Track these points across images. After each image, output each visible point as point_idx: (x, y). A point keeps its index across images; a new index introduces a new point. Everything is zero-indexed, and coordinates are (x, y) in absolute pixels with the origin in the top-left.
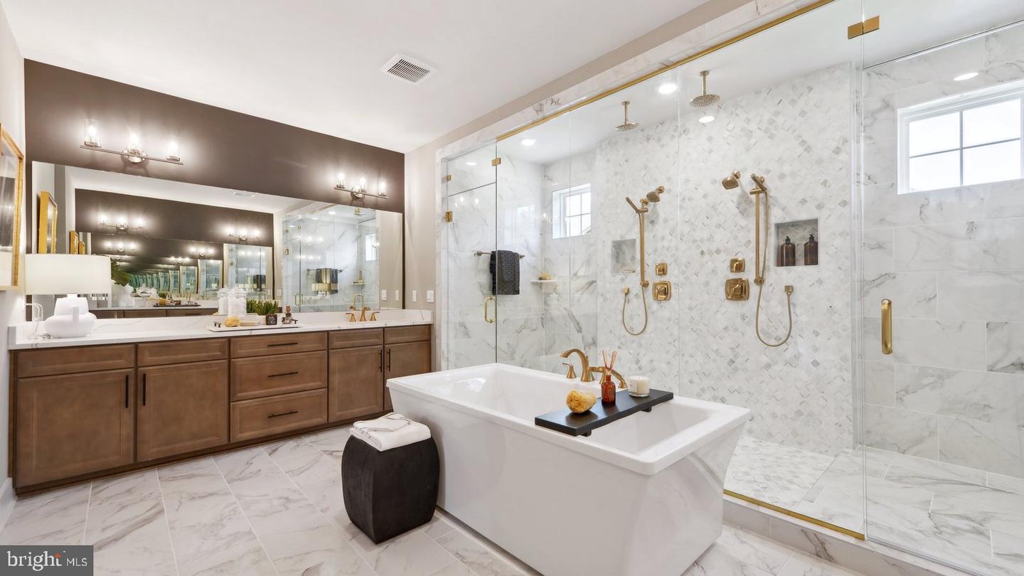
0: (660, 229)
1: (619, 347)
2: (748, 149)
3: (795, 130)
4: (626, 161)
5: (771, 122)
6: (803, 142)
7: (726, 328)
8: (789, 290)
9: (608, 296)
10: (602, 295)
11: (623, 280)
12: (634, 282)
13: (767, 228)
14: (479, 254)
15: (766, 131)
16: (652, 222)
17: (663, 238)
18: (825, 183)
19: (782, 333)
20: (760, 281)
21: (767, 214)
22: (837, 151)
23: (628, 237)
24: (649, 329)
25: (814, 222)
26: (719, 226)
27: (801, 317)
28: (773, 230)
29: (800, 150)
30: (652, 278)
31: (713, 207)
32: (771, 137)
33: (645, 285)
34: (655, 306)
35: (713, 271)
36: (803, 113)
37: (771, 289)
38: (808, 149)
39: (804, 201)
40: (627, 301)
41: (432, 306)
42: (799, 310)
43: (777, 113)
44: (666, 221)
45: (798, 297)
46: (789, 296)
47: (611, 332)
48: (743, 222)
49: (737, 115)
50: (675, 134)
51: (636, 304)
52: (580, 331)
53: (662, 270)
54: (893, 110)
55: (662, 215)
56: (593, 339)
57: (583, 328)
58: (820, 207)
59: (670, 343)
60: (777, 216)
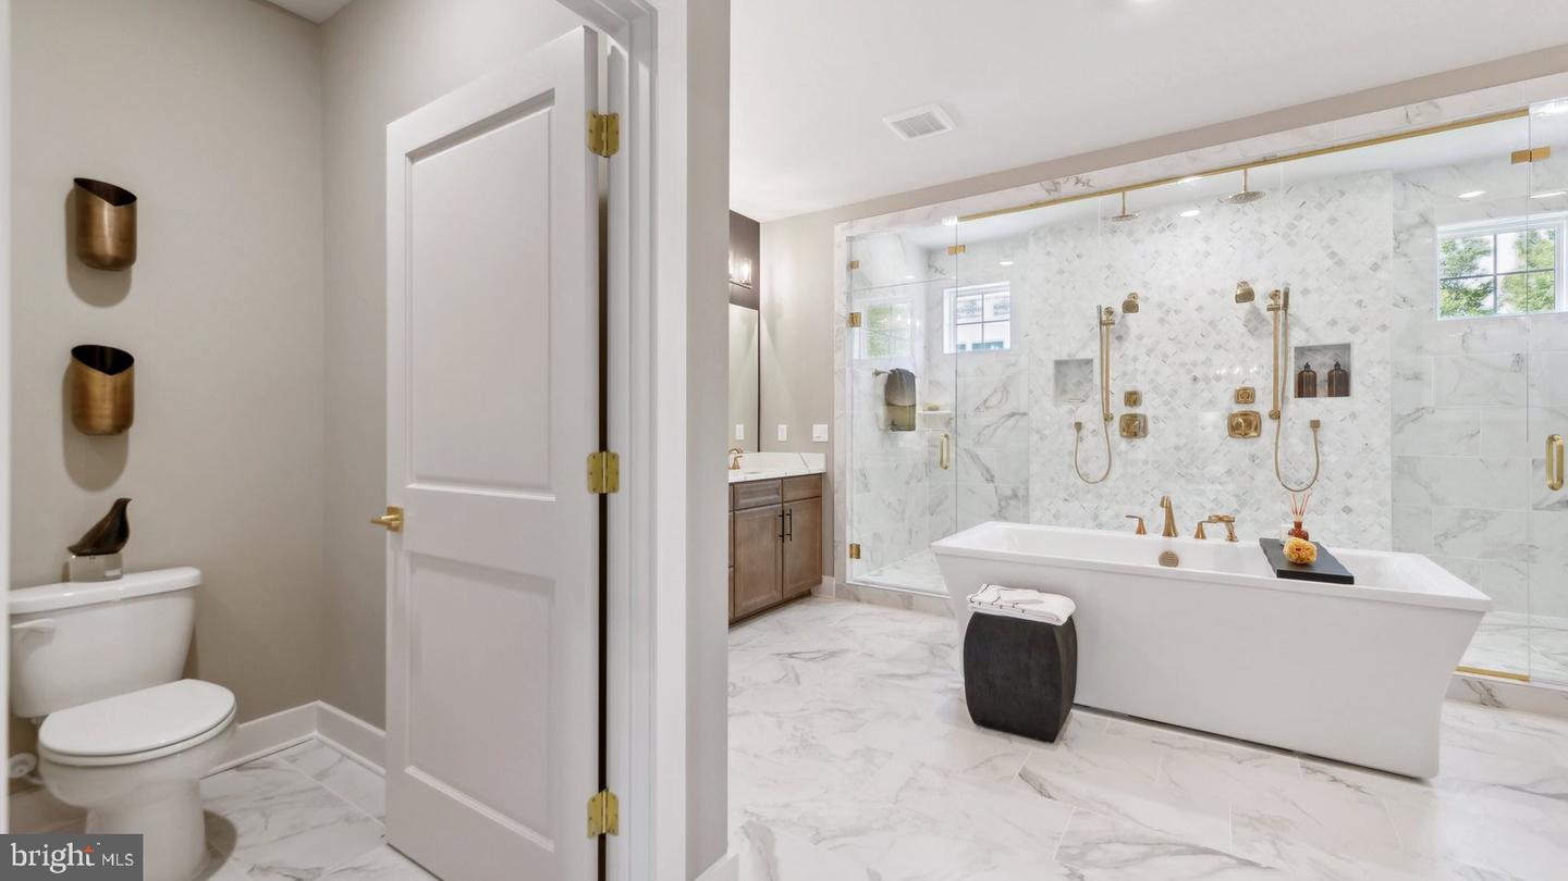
0: (1130, 347)
1: (1066, 500)
2: (1260, 256)
3: (1322, 240)
4: (1078, 256)
5: (1291, 226)
6: (1333, 255)
7: (1229, 472)
8: (1315, 425)
9: (1047, 432)
10: (1038, 432)
11: (1071, 412)
12: (1090, 413)
13: (1286, 353)
14: (877, 373)
15: (1285, 236)
16: (1119, 338)
17: (1135, 359)
18: (1360, 303)
19: (1305, 475)
20: (1276, 415)
21: (1285, 335)
22: (1375, 267)
23: (1082, 356)
24: (1113, 476)
25: (1346, 347)
26: (1219, 347)
27: (1331, 457)
28: (1292, 354)
29: (1330, 262)
30: (1119, 409)
31: (1211, 323)
32: (1292, 244)
33: (1108, 418)
34: (1122, 444)
35: (1210, 402)
36: (1333, 220)
37: (1289, 424)
38: (1340, 263)
39: (1333, 323)
40: (1080, 439)
41: (827, 447)
42: (1325, 449)
43: (1299, 217)
44: (1140, 337)
45: (1326, 433)
46: (1315, 432)
47: (1052, 480)
48: (1252, 343)
49: (1245, 213)
50: (1155, 229)
51: (1093, 444)
52: (991, 479)
53: (1132, 398)
54: (1433, 227)
55: (1134, 330)
56: (1013, 490)
57: (996, 475)
58: (1354, 330)
59: (1145, 492)
60: (1298, 338)
